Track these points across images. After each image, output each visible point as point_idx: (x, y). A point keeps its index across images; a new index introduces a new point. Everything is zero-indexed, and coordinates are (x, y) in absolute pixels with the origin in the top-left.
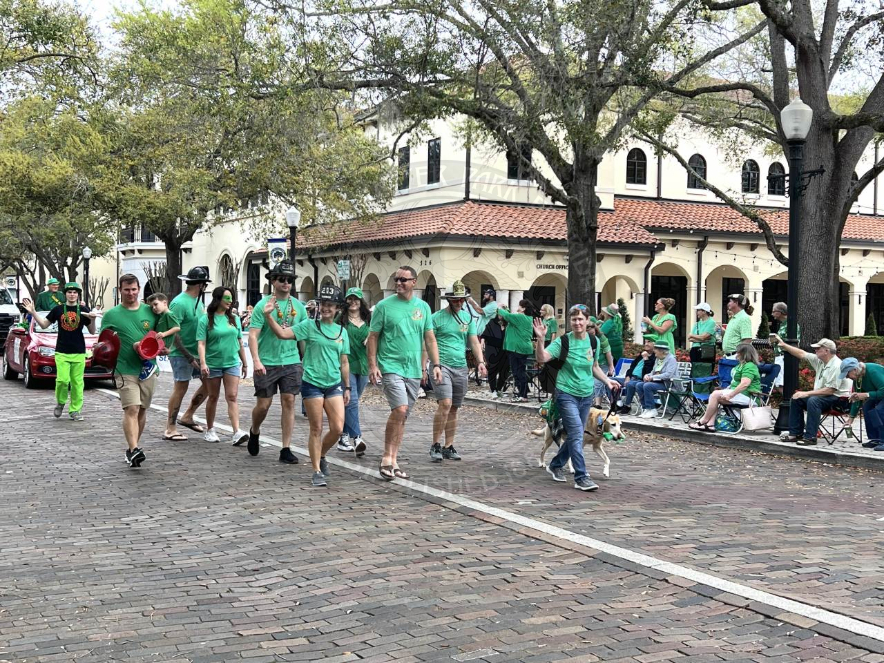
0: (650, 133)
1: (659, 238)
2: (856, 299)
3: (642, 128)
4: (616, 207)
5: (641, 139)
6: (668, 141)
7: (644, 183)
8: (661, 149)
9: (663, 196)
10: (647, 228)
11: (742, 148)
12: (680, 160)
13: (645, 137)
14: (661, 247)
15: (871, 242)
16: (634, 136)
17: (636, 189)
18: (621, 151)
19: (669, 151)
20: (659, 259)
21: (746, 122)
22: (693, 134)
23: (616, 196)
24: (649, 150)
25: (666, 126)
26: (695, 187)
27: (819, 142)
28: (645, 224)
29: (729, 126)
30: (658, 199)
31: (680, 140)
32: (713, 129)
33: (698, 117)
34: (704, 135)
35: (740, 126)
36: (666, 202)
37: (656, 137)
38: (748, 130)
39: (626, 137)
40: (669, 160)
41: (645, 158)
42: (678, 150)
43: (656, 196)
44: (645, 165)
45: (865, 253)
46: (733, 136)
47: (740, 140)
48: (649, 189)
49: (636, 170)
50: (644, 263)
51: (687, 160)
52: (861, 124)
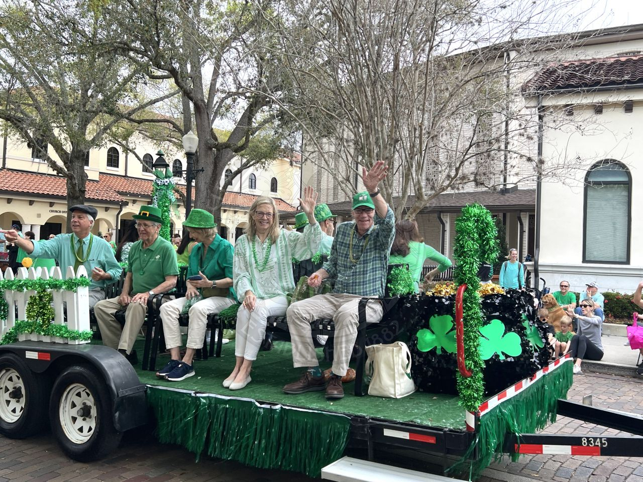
0: (120, 140)
1: (124, 199)
2: (231, 235)
3: (115, 136)
4: (101, 179)
5: (114, 143)
6: (131, 146)
7: (118, 167)
8: (127, 150)
9: (128, 175)
10: (118, 192)
11: (172, 153)
12: (137, 156)
13: (117, 142)
14: (126, 204)
15: (238, 207)
16: (110, 141)
17: (112, 170)
18: (103, 148)
19: (131, 151)
20: (125, 210)
21: (174, 139)
22: (145, 143)
23: (100, 173)
24: (120, 149)
25: (129, 137)
26: (147, 172)
27: (206, 155)
28: (117, 190)
29: (164, 141)
30: (126, 176)
31: (137, 145)
32: (155, 141)
33: (148, 134)
34: (150, 144)
35: (170, 141)
36: (130, 179)
37: (124, 142)
38: (175, 144)
39: (106, 140)
40: (131, 156)
41: (118, 153)
42: (136, 151)
43: (124, 175)
44: (118, 157)
45: (235, 212)
46: (166, 146)
47: (170, 148)
48: (120, 171)
49: (113, 160)
50: (116, 212)
51: (142, 158)
52: (226, 147)
